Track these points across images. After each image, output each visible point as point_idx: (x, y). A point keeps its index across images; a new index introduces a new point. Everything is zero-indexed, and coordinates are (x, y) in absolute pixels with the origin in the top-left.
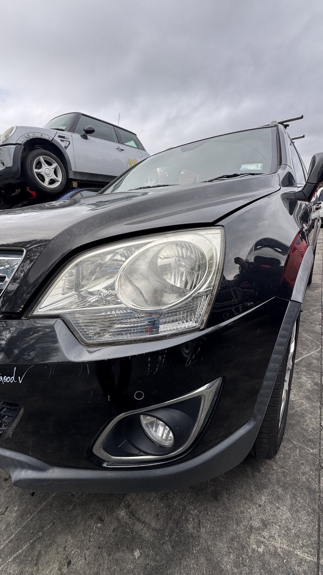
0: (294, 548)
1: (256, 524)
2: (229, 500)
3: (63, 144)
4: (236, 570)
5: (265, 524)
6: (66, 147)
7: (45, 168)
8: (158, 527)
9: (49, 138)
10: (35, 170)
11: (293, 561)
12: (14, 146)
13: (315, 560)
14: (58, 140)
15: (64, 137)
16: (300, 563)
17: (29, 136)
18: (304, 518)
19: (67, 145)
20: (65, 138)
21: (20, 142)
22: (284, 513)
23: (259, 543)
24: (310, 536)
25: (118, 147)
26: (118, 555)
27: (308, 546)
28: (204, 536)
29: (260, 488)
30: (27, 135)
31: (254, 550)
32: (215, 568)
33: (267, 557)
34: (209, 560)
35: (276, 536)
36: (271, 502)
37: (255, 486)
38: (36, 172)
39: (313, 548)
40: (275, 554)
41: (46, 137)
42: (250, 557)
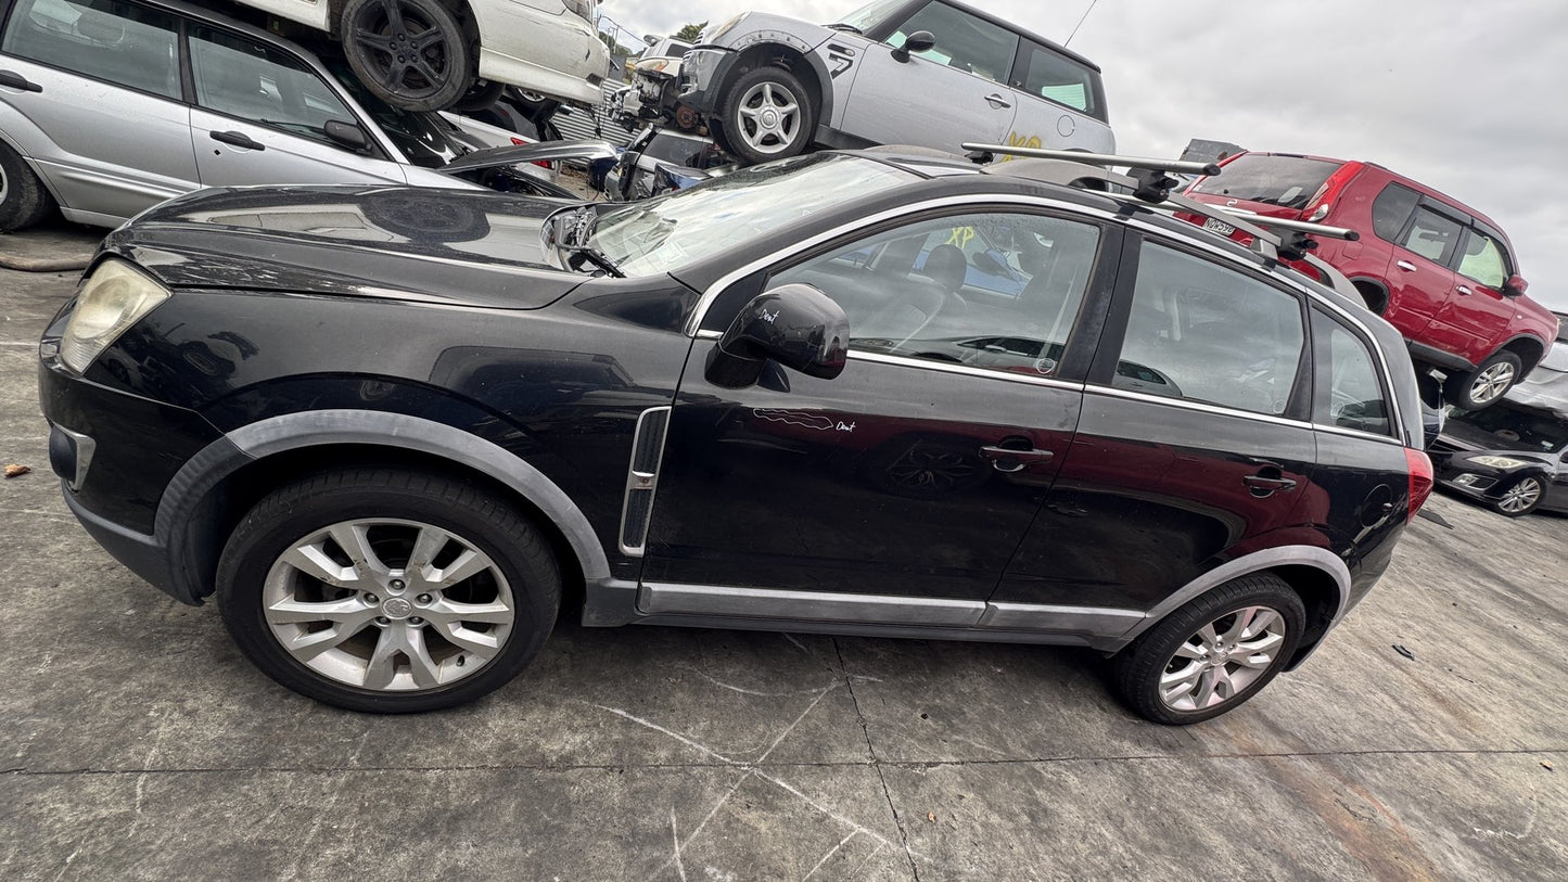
0: (160, 746)
1: (189, 705)
2: (223, 673)
3: (831, 65)
4: (121, 694)
5: (190, 714)
6: (835, 73)
7: (767, 108)
8: (168, 619)
9: (803, 47)
10: (743, 109)
11: (142, 747)
12: (723, 53)
13: (146, 769)
14: (824, 53)
15: (842, 50)
16: (140, 754)
17: (760, 36)
18: (210, 754)
19: (839, 70)
20: (844, 53)
21: (735, 47)
22: (213, 732)
23: (162, 711)
24: (182, 762)
25: (995, 95)
26: (126, 599)
27: (165, 760)
28: (162, 661)
29: (254, 703)
30: (757, 35)
31: (151, 707)
32: (122, 677)
33: (143, 721)
34: (131, 669)
35: (174, 726)
36: (229, 716)
37: (254, 697)
38: (742, 113)
39: (163, 765)
40: (147, 728)
41: (797, 45)
42: (140, 705)
